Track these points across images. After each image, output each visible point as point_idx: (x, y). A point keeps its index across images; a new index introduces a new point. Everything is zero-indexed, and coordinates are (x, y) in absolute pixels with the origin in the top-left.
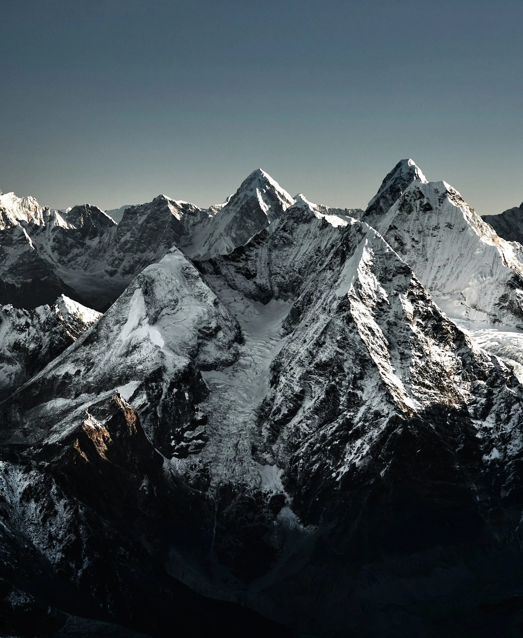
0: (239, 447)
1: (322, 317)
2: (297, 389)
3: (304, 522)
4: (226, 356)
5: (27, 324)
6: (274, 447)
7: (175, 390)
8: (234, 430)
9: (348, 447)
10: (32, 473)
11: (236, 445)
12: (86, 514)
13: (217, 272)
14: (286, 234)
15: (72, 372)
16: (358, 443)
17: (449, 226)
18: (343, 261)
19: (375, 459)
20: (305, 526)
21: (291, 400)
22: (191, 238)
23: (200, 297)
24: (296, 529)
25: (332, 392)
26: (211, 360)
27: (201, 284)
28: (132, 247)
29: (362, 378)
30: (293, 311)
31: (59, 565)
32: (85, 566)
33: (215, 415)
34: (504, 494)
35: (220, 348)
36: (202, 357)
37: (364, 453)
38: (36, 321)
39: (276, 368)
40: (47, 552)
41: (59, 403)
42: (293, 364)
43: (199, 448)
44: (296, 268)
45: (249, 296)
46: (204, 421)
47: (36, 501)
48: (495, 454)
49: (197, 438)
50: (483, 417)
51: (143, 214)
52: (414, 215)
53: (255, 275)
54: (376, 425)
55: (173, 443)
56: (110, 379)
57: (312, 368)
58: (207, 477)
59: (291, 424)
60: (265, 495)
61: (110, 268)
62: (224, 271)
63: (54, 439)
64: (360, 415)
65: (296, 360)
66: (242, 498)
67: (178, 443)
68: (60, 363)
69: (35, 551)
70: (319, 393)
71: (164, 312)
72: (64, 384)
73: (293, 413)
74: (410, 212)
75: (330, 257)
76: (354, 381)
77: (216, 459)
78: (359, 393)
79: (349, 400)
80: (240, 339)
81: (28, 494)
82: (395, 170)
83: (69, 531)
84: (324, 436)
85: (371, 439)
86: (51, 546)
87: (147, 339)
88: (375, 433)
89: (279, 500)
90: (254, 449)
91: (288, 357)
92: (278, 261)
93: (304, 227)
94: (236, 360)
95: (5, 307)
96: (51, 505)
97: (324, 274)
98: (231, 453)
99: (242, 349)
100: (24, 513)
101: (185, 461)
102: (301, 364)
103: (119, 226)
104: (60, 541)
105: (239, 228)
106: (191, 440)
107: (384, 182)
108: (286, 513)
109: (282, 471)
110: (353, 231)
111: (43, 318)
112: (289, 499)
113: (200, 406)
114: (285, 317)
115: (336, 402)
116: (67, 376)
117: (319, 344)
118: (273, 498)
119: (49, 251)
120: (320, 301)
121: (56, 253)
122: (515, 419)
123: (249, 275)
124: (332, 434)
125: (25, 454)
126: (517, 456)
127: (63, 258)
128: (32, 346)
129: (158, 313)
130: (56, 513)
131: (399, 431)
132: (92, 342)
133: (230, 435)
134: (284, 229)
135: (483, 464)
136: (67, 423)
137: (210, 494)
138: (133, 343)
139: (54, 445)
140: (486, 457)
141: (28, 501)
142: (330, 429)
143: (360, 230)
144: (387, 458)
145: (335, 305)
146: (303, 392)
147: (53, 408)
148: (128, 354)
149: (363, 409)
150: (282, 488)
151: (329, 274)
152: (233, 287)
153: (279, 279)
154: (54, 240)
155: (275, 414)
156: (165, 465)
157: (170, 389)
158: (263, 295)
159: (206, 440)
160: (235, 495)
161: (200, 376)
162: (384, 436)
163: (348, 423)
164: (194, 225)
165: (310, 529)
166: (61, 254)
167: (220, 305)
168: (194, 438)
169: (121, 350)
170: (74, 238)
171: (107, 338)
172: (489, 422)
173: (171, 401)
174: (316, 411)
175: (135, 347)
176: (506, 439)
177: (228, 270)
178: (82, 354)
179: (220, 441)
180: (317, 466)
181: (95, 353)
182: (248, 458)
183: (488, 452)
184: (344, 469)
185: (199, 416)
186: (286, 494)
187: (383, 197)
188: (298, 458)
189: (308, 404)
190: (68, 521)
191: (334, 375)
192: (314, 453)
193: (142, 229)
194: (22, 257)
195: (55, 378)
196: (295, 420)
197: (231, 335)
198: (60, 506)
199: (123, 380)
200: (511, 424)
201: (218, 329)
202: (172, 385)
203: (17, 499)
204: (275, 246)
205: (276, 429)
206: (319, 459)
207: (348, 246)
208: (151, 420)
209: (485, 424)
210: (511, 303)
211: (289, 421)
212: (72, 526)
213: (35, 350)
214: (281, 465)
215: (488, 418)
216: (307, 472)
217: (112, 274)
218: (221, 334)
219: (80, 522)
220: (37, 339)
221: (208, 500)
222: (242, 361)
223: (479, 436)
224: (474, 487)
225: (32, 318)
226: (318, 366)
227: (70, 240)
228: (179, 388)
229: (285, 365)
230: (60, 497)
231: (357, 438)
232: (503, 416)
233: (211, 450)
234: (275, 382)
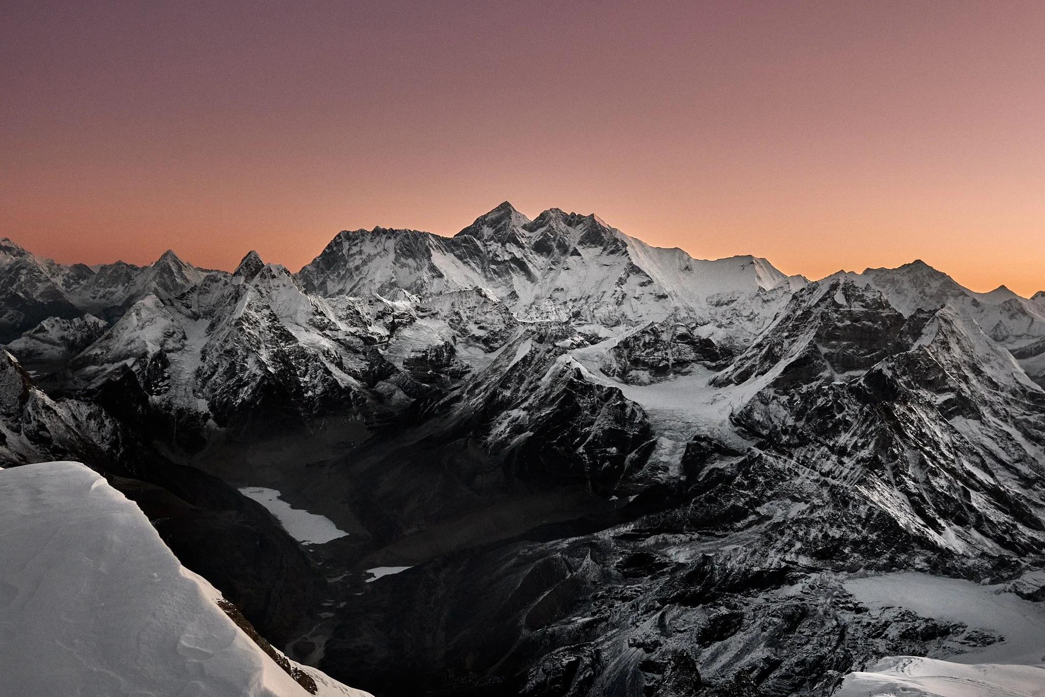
0: (187, 390)
1: (227, 328)
2: (215, 363)
3: (220, 425)
4: (178, 346)
5: (68, 327)
6: (204, 390)
7: (154, 362)
8: (183, 382)
9: (241, 390)
10: (92, 406)
11: (185, 389)
12: (121, 426)
13: (172, 305)
14: (207, 288)
15: (99, 352)
16: (246, 388)
17: (284, 285)
18: (236, 302)
19: (254, 396)
20: (220, 428)
21: (212, 368)
22: (135, 282)
23: (165, 317)
24: (216, 429)
25: (233, 365)
26: (170, 348)
27: (164, 310)
28: (104, 285)
29: (247, 358)
30: (211, 324)
31: (107, 451)
32: (121, 452)
33: (174, 375)
34: (314, 412)
35: (175, 342)
36: (166, 346)
37: (249, 393)
38: (73, 326)
39: (204, 352)
40: (101, 445)
41: (92, 368)
42: (213, 350)
43: (166, 390)
44: (212, 304)
45: (189, 317)
46: (169, 378)
47: (95, 420)
48: (310, 393)
49: (165, 386)
50: (304, 376)
51: (110, 269)
52: (267, 279)
53: (191, 307)
54: (255, 380)
55: (153, 388)
56: (120, 357)
57: (222, 353)
58: (171, 404)
59: (212, 379)
60: (200, 413)
61: (93, 295)
62: (176, 305)
63: (92, 387)
64: (246, 375)
65: (215, 348)
66: (188, 415)
67: (156, 388)
68: (93, 348)
69: (95, 445)
70: (226, 364)
71: (147, 324)
72: (95, 359)
73: (213, 374)
74: (265, 278)
75: (229, 299)
76: (243, 359)
77: (175, 396)
78: (246, 365)
79: (241, 368)
80: (185, 338)
81: (89, 417)
82: (248, 255)
83: (112, 435)
84: (229, 385)
85: (252, 387)
86: (103, 442)
87: (138, 337)
88: (254, 384)
89: (206, 416)
90: (194, 391)
91: (210, 347)
92: (202, 301)
93: (215, 285)
94: (183, 348)
95: (56, 318)
96: (103, 421)
97: (226, 307)
98: (183, 393)
99: (186, 343)
100: (88, 426)
101: (159, 397)
102: (217, 350)
103: (98, 274)
104: (108, 440)
105: (160, 278)
106: (162, 387)
107: (242, 260)
108: (211, 422)
109: (208, 402)
110: (241, 287)
111: (77, 324)
112: (212, 415)
113: (166, 370)
114: (207, 327)
115: (235, 369)
116: (96, 355)
117: (226, 341)
118: (204, 414)
119: (61, 286)
120: (226, 320)
121: (64, 287)
122: (319, 377)
123: (188, 307)
124: (233, 384)
125: (77, 394)
126: (321, 394)
127: (68, 290)
128: (72, 338)
129: (143, 324)
130: (105, 425)
131: (266, 383)
132: (109, 338)
133: (182, 385)
134: (205, 285)
135: (304, 398)
136: (99, 379)
137: (173, 413)
138: (131, 339)
139: (93, 390)
140: (305, 395)
141: (90, 420)
142: (232, 382)
143: (244, 287)
144: (260, 396)
145: (233, 323)
146: (218, 364)
147: (90, 370)
148: (129, 344)
149: (248, 372)
150: (208, 410)
151: (229, 307)
152: (180, 312)
153: (203, 309)
154: (63, 280)
155: (204, 374)
156: (150, 399)
157: (151, 362)
158: (195, 317)
159: (170, 386)
160: (185, 413)
161: (166, 355)
162: (258, 385)
163: (241, 379)
164: (136, 276)
165: (223, 429)
166: (67, 287)
167: (175, 321)
168: (164, 386)
169: (124, 343)
170: (74, 280)
171: (117, 336)
172: (307, 379)
173: (152, 368)
174: (225, 373)
175: (132, 341)
176: (315, 387)
177: (178, 304)
178: (104, 344)
179: (177, 387)
180: (225, 399)
181: (111, 344)
182: (191, 395)
183: (307, 393)
184: (239, 401)
185: (166, 375)
186: (210, 413)
187: (242, 268)
188: (216, 395)
189: (220, 370)
190: (111, 430)
191: (234, 356)
192: (224, 393)
193: (110, 276)
194: (46, 288)
195: (90, 356)
196: (215, 377)
197: (180, 336)
198: (107, 422)
199: (127, 357)
200: (317, 379)
201: (174, 333)
202: (152, 360)
203: (84, 419)
204: (201, 293)
205: (205, 382)
206: (227, 396)
207: (238, 294)
208: (142, 377)
209: (305, 379)
210: (314, 322)
211: (211, 378)
212: (114, 432)
213: (73, 340)
214: (207, 399)
215: (306, 377)
216: (221, 403)
217: (94, 298)
218: (175, 335)
219: (118, 430)
220: (74, 334)
221: (172, 416)
222: (186, 348)
223: (302, 385)
224: (301, 409)
225: (71, 324)
226: (225, 352)
227: (72, 281)
228: (156, 361)
229: (209, 350)
230: (107, 417)
231: (245, 386)
232: (313, 376)
233: (173, 391)
234: (203, 359)
